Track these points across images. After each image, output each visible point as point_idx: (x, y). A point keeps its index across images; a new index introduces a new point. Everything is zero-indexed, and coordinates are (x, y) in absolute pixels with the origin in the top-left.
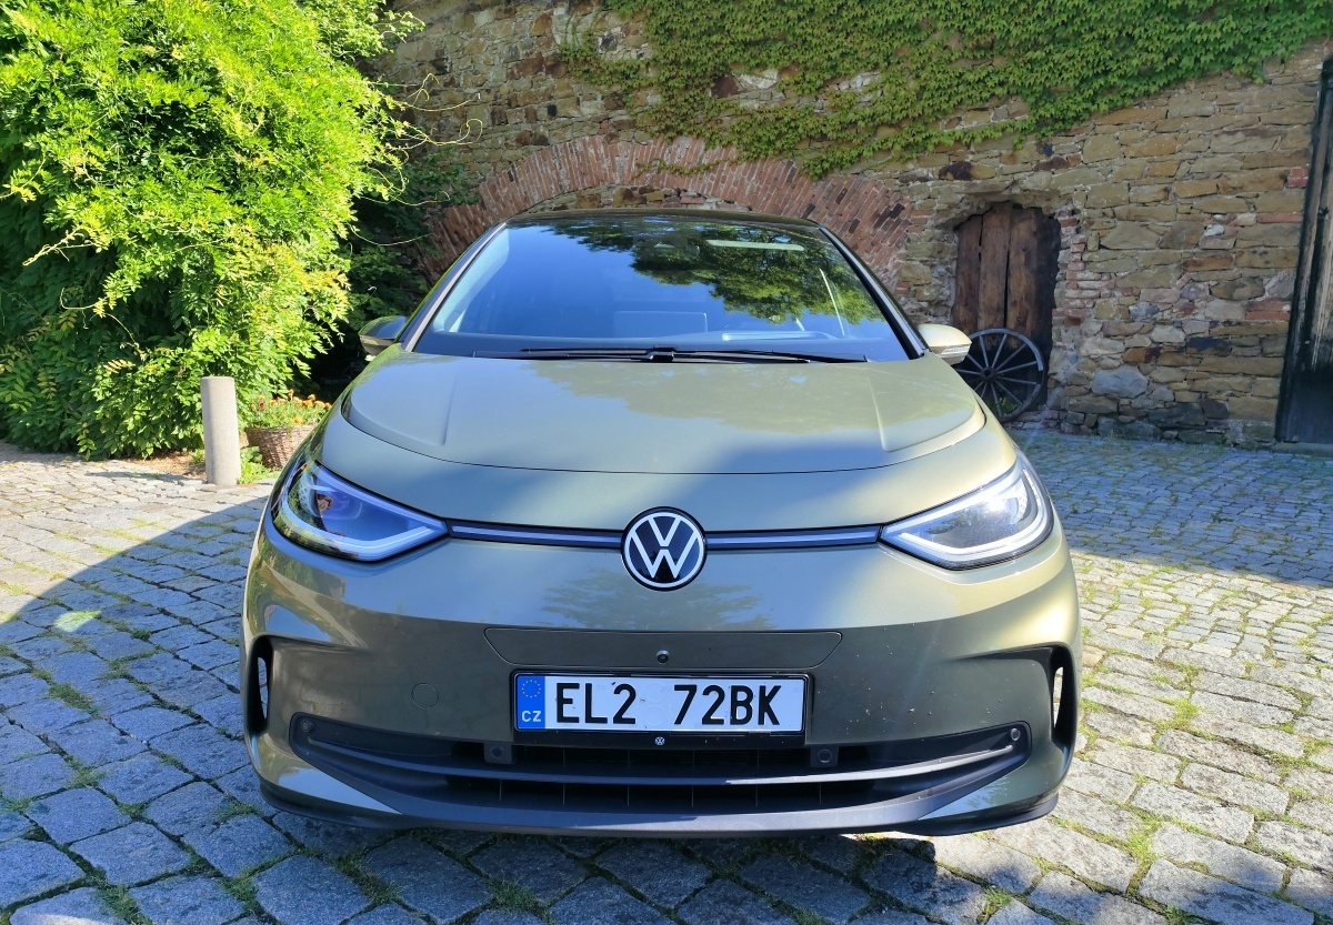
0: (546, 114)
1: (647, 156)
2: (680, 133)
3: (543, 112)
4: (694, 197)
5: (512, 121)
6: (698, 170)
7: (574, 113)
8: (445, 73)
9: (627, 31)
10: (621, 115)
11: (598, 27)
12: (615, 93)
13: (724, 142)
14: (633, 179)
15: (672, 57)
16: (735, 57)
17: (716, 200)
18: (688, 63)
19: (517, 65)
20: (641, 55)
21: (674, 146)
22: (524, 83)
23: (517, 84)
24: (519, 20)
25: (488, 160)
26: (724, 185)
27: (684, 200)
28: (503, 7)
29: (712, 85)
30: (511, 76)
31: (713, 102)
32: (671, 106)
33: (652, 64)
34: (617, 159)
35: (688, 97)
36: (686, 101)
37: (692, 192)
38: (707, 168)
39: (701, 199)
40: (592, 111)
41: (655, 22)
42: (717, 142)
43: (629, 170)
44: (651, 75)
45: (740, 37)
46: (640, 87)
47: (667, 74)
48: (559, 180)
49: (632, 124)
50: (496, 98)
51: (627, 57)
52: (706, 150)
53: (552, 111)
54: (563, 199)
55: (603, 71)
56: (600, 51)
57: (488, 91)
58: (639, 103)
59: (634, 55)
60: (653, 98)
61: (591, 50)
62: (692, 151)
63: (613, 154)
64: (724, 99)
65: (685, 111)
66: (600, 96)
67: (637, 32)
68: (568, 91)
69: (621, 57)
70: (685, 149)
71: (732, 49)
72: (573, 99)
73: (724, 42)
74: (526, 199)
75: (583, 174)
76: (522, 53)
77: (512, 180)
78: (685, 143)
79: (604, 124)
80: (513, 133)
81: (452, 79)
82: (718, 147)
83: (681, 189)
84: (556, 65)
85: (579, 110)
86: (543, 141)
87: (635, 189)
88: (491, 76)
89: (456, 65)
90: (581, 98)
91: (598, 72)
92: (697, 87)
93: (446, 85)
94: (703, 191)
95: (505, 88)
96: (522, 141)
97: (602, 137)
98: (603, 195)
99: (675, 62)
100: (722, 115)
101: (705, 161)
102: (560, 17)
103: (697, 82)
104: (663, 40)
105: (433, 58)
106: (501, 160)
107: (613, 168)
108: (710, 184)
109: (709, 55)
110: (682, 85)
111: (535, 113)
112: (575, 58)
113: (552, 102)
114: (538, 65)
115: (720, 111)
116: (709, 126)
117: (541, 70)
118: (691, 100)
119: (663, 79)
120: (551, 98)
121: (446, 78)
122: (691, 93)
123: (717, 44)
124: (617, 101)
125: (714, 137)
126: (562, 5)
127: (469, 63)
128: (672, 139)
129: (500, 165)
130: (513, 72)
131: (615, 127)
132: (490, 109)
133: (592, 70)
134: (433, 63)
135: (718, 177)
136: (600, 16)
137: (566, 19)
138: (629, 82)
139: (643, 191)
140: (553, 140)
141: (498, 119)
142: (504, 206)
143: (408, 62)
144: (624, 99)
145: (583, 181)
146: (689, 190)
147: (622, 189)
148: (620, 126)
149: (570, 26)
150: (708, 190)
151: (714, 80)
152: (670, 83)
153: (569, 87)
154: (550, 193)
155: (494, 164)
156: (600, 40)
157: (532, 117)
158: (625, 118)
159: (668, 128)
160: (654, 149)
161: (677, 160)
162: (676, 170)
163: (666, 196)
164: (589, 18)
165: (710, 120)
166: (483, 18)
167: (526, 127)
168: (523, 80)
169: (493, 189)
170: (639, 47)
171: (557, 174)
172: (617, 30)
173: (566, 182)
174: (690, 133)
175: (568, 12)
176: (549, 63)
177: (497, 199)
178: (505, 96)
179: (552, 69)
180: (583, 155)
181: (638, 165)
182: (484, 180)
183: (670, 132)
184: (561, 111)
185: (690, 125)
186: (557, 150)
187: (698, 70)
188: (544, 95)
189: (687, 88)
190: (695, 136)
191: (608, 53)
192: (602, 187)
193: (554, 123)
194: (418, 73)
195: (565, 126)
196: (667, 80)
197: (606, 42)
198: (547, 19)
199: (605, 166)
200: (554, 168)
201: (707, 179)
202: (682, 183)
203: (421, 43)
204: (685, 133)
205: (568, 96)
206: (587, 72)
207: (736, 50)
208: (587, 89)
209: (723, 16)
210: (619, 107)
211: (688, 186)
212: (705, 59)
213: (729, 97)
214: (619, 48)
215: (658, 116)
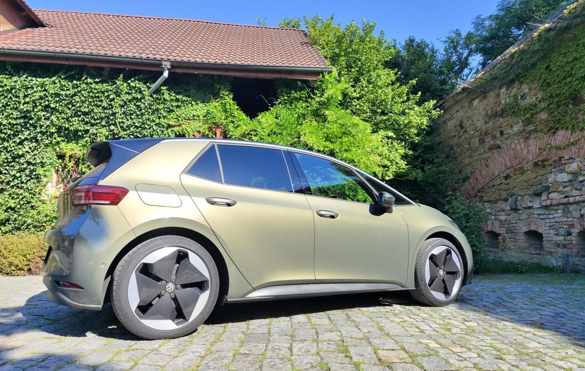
0: (499, 135)
1: (543, 144)
2: (557, 129)
3: (498, 135)
4: (568, 159)
5: (486, 141)
6: (568, 145)
7: (510, 131)
8: (463, 128)
9: (530, 89)
10: (531, 127)
11: (519, 91)
12: (527, 118)
13: (580, 128)
14: (538, 156)
15: (549, 95)
16: (580, 86)
17: (580, 159)
18: (557, 95)
19: (488, 118)
20: (537, 98)
21: (556, 136)
22: (491, 124)
23: (488, 125)
24: (488, 99)
25: (478, 160)
26: (583, 150)
27: (563, 162)
28: (482, 96)
29: (571, 102)
30: (486, 123)
31: (572, 110)
32: (552, 117)
33: (542, 100)
34: (530, 148)
35: (559, 110)
36: (559, 113)
37: (567, 157)
38: (573, 144)
39: (572, 161)
40: (518, 129)
41: (541, 82)
42: (576, 129)
43: (536, 153)
44: (542, 105)
45: (580, 75)
46: (537, 113)
47: (548, 103)
48: (506, 163)
49: (535, 131)
50: (480, 133)
51: (531, 101)
52: (571, 134)
53: (502, 133)
54: (508, 171)
55: (521, 110)
56: (520, 102)
57: (478, 131)
58: (538, 120)
59: (534, 99)
60: (544, 116)
61: (515, 102)
62: (565, 137)
63: (528, 146)
64: (578, 107)
65: (558, 118)
66: (521, 121)
67: (535, 88)
68: (507, 123)
69: (528, 101)
70: (561, 137)
71: (577, 82)
72: (510, 126)
73: (573, 80)
74: (493, 174)
75: (515, 158)
76: (489, 112)
77: (487, 167)
78: (561, 133)
79: (524, 133)
80: (487, 147)
81: (466, 130)
82: (578, 132)
83: (561, 156)
84: (502, 114)
85: (512, 130)
86: (499, 147)
87: (539, 161)
88: (479, 124)
89: (467, 124)
90: (513, 124)
91: (519, 111)
92: (563, 105)
93: (464, 133)
94: (572, 155)
95: (484, 128)
96: (490, 149)
97: (523, 139)
98: (525, 166)
99: (551, 96)
100: (578, 115)
101: (572, 140)
102: (503, 93)
103: (563, 103)
104: (545, 88)
105: (459, 123)
106: (483, 159)
107: (528, 153)
108: (575, 151)
109: (567, 88)
110: (555, 106)
111: (495, 135)
112: (510, 108)
113: (502, 129)
114: (496, 115)
115: (576, 114)
116: (572, 122)
117: (497, 117)
118: (561, 112)
119: (546, 106)
120: (501, 127)
121: (463, 130)
122: (561, 109)
123: (569, 82)
124: (527, 122)
125: (574, 127)
126: (504, 87)
127: (471, 122)
128: (554, 133)
129: (483, 161)
130: (486, 121)
131: (528, 134)
132: (478, 138)
133: (515, 111)
134: (459, 125)
135: (580, 147)
136: (519, 87)
137: (506, 92)
138: (532, 112)
139: (543, 161)
140: (503, 146)
141: (482, 141)
142: (484, 178)
143: (452, 128)
144: (531, 120)
145: (515, 162)
146: (565, 156)
147: (533, 162)
148: (530, 133)
149: (508, 95)
150: (575, 154)
151: (572, 100)
152: (551, 106)
153: (508, 121)
154: (502, 170)
155: (480, 161)
156: (520, 97)
157: (494, 137)
158: (532, 128)
159: (551, 128)
160: (546, 140)
161: (558, 143)
162: (557, 148)
163: (554, 162)
164: (515, 89)
165: (572, 120)
166: (475, 102)
167: (492, 142)
168: (490, 123)
169: (480, 172)
170: (537, 95)
171: (505, 161)
172: (526, 91)
173: (508, 164)
174: (562, 128)
175: (507, 89)
176: (499, 113)
177: (482, 176)
178: (484, 131)
179: (501, 116)
180: (515, 150)
181: (539, 149)
182: (477, 169)
183: (553, 130)
184: (505, 132)
185: (562, 124)
186: (504, 150)
187: (562, 97)
188: (498, 127)
189: (558, 106)
190: (565, 129)
191: (523, 102)
192: (524, 163)
193: (503, 138)
194: (455, 131)
195: (507, 138)
196: (549, 106)
197: (522, 97)
198: (498, 95)
199: (525, 153)
200: (503, 158)
201: (574, 149)
202: (561, 153)
203: (456, 119)
204: (560, 129)
205: (507, 125)
206: (514, 112)
207: (580, 82)
208: (515, 120)
209: (572, 69)
210: (530, 124)
211: (564, 155)
212: (564, 91)
213: (582, 105)
214: (528, 98)
215: (546, 123)
